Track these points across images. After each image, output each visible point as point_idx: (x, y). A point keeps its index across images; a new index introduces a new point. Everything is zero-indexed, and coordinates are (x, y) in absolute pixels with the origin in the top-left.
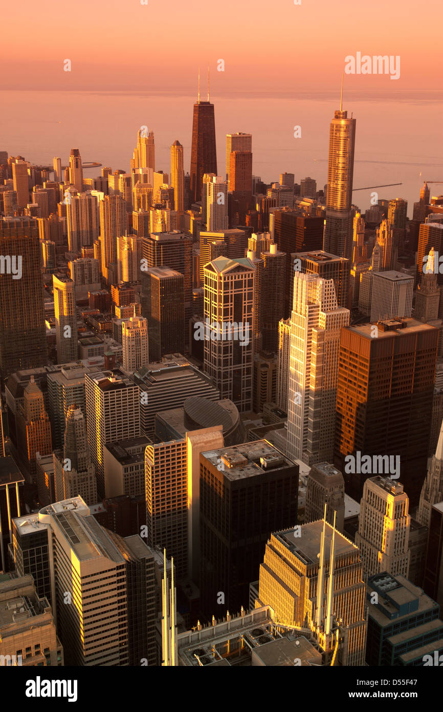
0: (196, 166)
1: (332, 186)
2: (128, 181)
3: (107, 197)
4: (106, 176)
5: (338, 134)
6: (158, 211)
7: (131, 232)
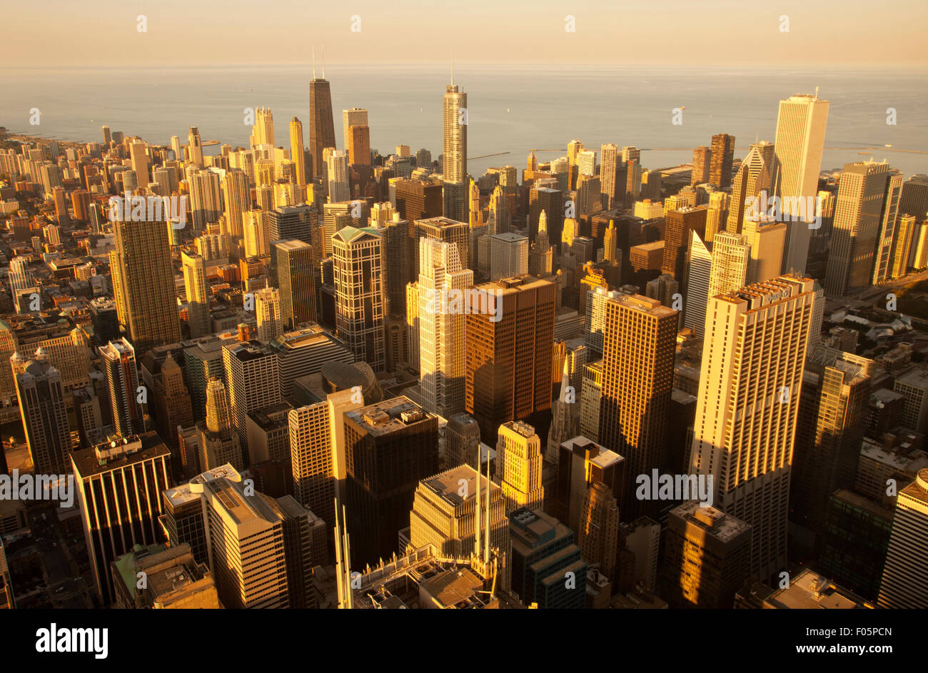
0: (315, 141)
1: (447, 156)
2: (249, 157)
3: (230, 174)
4: (226, 153)
5: (451, 107)
6: (282, 186)
7: (256, 207)
